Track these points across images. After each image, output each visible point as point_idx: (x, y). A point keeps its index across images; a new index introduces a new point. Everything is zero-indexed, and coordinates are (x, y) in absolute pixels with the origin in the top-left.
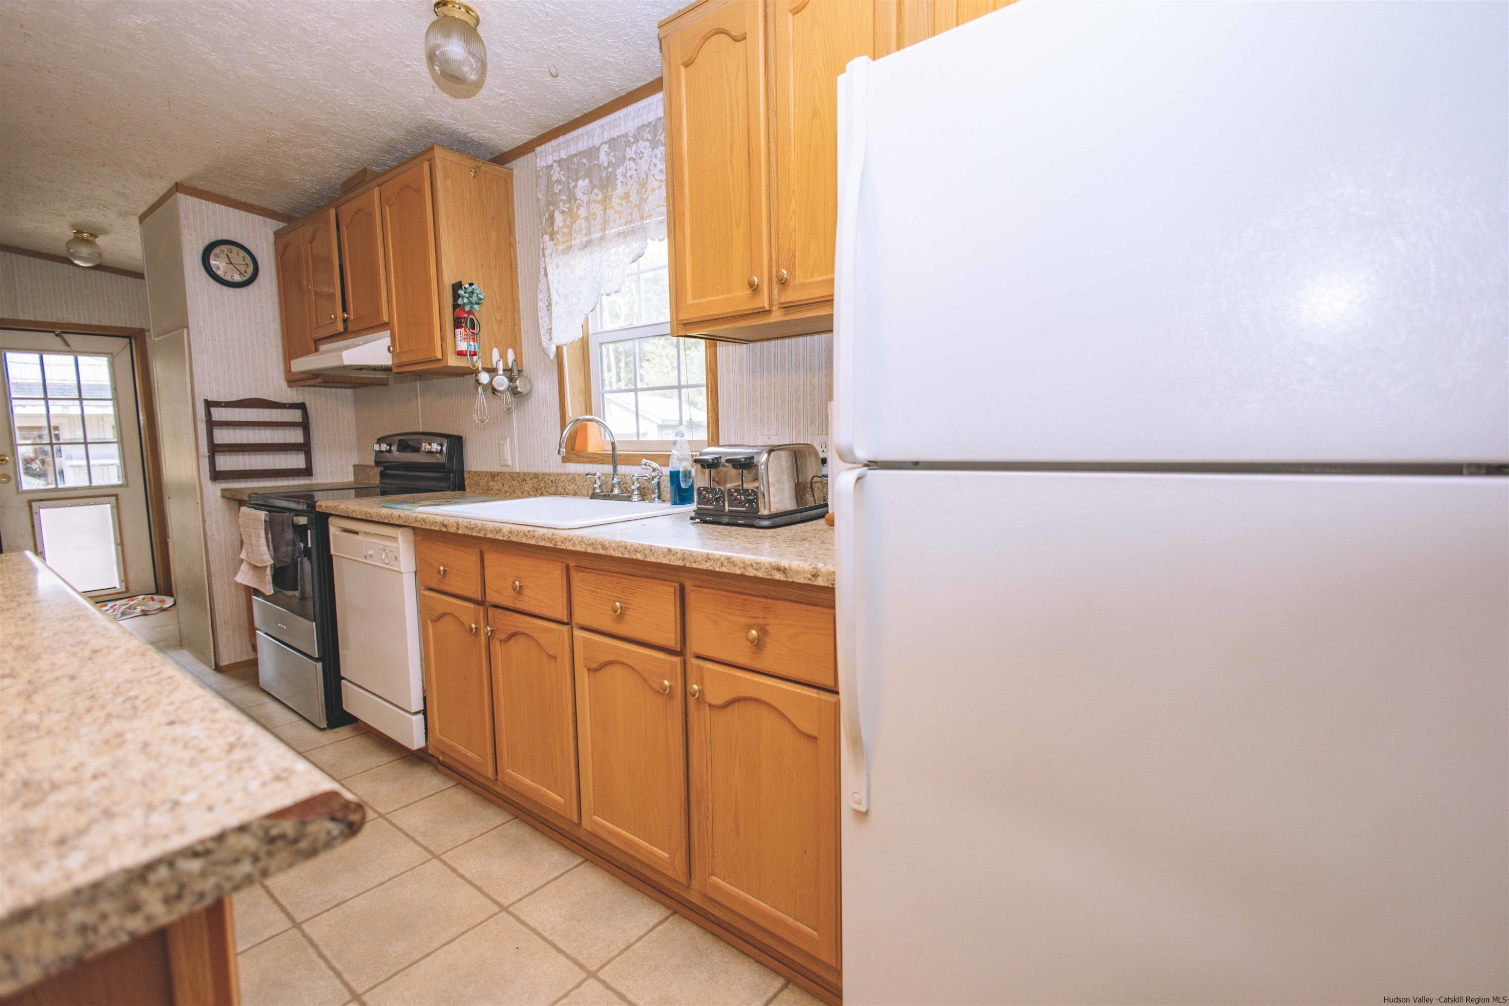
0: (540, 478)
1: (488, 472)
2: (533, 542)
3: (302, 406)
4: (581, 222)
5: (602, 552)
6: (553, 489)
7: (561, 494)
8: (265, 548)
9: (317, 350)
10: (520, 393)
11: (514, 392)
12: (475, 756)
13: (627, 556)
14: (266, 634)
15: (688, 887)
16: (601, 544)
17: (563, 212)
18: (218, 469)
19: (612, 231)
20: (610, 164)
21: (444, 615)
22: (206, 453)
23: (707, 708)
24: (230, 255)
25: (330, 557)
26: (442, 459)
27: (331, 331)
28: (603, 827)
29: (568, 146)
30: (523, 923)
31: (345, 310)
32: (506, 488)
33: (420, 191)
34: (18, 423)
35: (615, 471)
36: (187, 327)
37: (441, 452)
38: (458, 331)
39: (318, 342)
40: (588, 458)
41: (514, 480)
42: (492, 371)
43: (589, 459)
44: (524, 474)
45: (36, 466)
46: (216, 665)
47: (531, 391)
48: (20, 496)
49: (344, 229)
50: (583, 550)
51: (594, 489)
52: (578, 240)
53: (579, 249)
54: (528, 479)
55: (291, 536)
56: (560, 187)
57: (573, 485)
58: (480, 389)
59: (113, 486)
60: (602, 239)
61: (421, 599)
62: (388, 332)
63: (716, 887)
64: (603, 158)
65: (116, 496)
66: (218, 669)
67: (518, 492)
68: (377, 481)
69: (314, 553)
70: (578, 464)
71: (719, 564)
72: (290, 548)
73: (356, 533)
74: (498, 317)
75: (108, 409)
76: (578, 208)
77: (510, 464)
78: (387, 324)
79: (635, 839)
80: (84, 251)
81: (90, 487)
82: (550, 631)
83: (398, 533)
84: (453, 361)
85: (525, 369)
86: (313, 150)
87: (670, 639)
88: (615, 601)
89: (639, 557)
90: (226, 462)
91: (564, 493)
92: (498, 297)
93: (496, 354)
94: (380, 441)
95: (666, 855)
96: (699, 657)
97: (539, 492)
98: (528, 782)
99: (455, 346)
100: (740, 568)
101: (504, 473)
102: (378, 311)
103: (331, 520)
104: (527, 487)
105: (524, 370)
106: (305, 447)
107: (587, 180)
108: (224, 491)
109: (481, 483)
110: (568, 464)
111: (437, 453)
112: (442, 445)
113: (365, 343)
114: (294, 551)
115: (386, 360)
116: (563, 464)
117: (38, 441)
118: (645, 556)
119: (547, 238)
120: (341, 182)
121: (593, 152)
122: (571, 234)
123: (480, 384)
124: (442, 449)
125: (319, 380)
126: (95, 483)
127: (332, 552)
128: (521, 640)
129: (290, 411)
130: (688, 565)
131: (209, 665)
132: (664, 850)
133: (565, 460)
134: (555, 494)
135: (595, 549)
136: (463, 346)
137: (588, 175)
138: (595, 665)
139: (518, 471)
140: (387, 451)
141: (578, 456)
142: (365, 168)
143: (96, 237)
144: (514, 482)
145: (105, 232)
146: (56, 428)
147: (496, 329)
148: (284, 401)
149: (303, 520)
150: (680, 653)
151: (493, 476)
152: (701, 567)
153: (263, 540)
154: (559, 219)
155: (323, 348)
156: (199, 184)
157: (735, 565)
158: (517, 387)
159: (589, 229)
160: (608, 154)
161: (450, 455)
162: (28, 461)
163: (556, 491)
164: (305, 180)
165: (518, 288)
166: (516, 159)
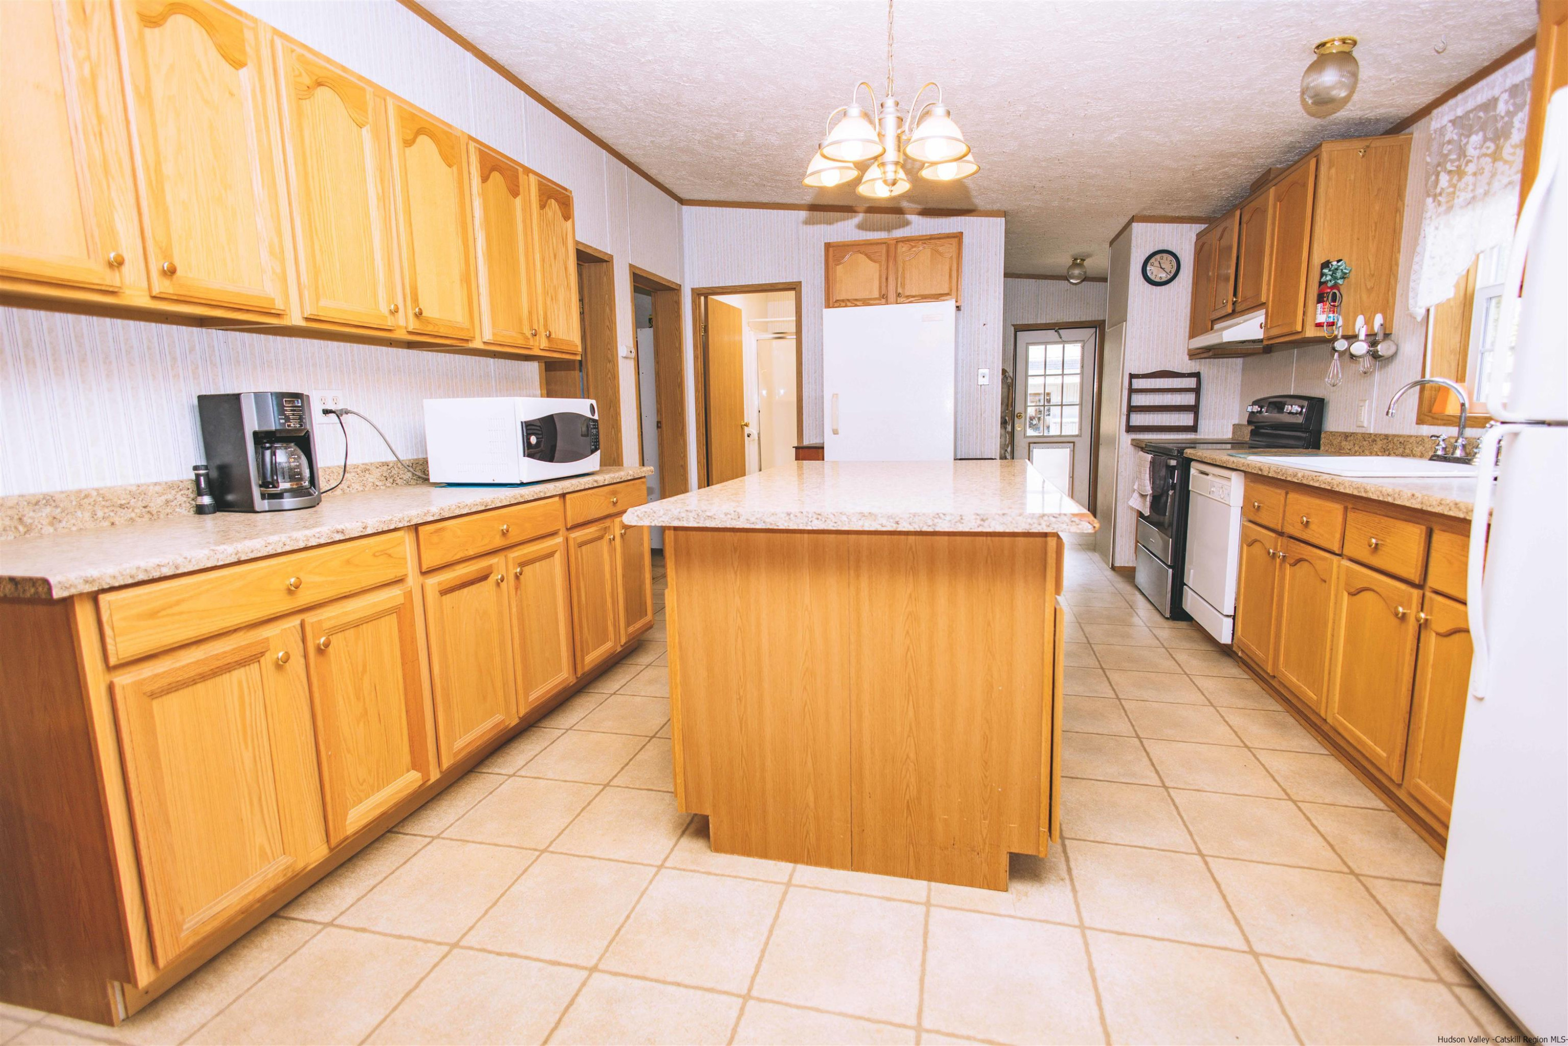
0: (1390, 439)
1: (1342, 433)
2: (1317, 485)
3: (1197, 375)
4: (1468, 179)
5: (1364, 495)
6: (1401, 450)
7: (1408, 456)
8: (1148, 482)
9: (1212, 329)
10: (1381, 356)
11: (1375, 356)
12: (1261, 655)
13: (1381, 499)
14: (1144, 546)
15: (1400, 786)
16: (1364, 488)
17: (1450, 172)
18: (1131, 424)
19: (1496, 185)
20: (1508, 113)
21: (1255, 541)
22: (1125, 413)
23: (1434, 634)
24: (1161, 261)
25: (1188, 492)
26: (1300, 420)
27: (1223, 313)
28: (1342, 724)
29: (1466, 102)
30: (1258, 759)
31: (1235, 295)
32: (1357, 448)
33: (1305, 185)
34: (1030, 391)
35: (1461, 434)
36: (1126, 321)
37: (1301, 413)
38: (1320, 305)
39: (1214, 322)
40: (1443, 420)
41: (1365, 440)
42: (1352, 338)
43: (1444, 422)
44: (1375, 435)
45: (1034, 422)
46: (1112, 565)
47: (1396, 353)
48: (1025, 440)
49: (1244, 226)
50: (1350, 492)
51: (1436, 450)
52: (1462, 197)
53: (1461, 207)
54: (1378, 440)
55: (1164, 474)
56: (1450, 147)
57: (1421, 447)
58: (1336, 355)
59: (1073, 436)
60: (1486, 193)
61: (1243, 527)
62: (1264, 311)
63: (1417, 787)
64: (1501, 108)
65: (1074, 443)
66: (1113, 568)
67: (1367, 452)
68: (1247, 438)
69: (1178, 487)
70: (1432, 427)
71: (1448, 508)
72: (1162, 482)
73: (1207, 474)
74: (1369, 285)
75: (1077, 380)
76: (1466, 165)
77: (1365, 425)
78: (1264, 303)
79: (1364, 738)
80: (1076, 272)
81: (1060, 436)
82: (1324, 559)
83: (1234, 475)
84: (1311, 332)
85: (1395, 331)
86: (1227, 169)
87: (1413, 574)
88: (1371, 537)
89: (1390, 500)
90: (1138, 419)
91: (1412, 455)
92: (1372, 266)
93: (1360, 320)
94: (1254, 403)
95: (1384, 755)
96: (1437, 592)
97: (1387, 453)
98: (1294, 680)
99: (1315, 318)
100: (1463, 512)
101: (1356, 434)
102: (1258, 294)
103: (1193, 464)
104: (1376, 448)
105: (1393, 332)
106: (1194, 409)
107: (1481, 134)
108: (1133, 440)
109: (1335, 442)
110: (1421, 426)
111: (1296, 414)
112: (1302, 407)
113: (1245, 321)
114: (1164, 484)
115: (1259, 334)
116: (1416, 426)
117: (1038, 404)
118: (1394, 500)
119: (1430, 200)
120: (1249, 184)
121: (1492, 103)
122: (1454, 193)
123: (1336, 351)
124: (1302, 411)
125: (1211, 353)
126: (1063, 434)
127: (1190, 488)
128: (1305, 564)
129: (1188, 379)
130: (1424, 508)
131: (1108, 565)
132: (1384, 751)
133: (1420, 421)
134: (1403, 455)
135: (1359, 492)
136: (1321, 318)
137: (1483, 129)
138: (1352, 590)
139: (1372, 432)
140: (1257, 412)
141: (1433, 418)
142: (1270, 169)
143: (1084, 260)
144: (1365, 443)
145: (1089, 256)
146: (1048, 394)
147: (1365, 297)
148: (1184, 371)
149: (1173, 463)
150: (1420, 587)
151: (1346, 436)
152: (1433, 510)
153: (1147, 476)
154: (1444, 179)
155: (1216, 327)
156: (1147, 213)
157: (1460, 510)
158: (1378, 351)
159: (1474, 185)
160: (1506, 102)
161: (1308, 418)
162: (1031, 419)
163: (1404, 452)
164: (1220, 190)
165: (1399, 252)
166: (1417, 121)
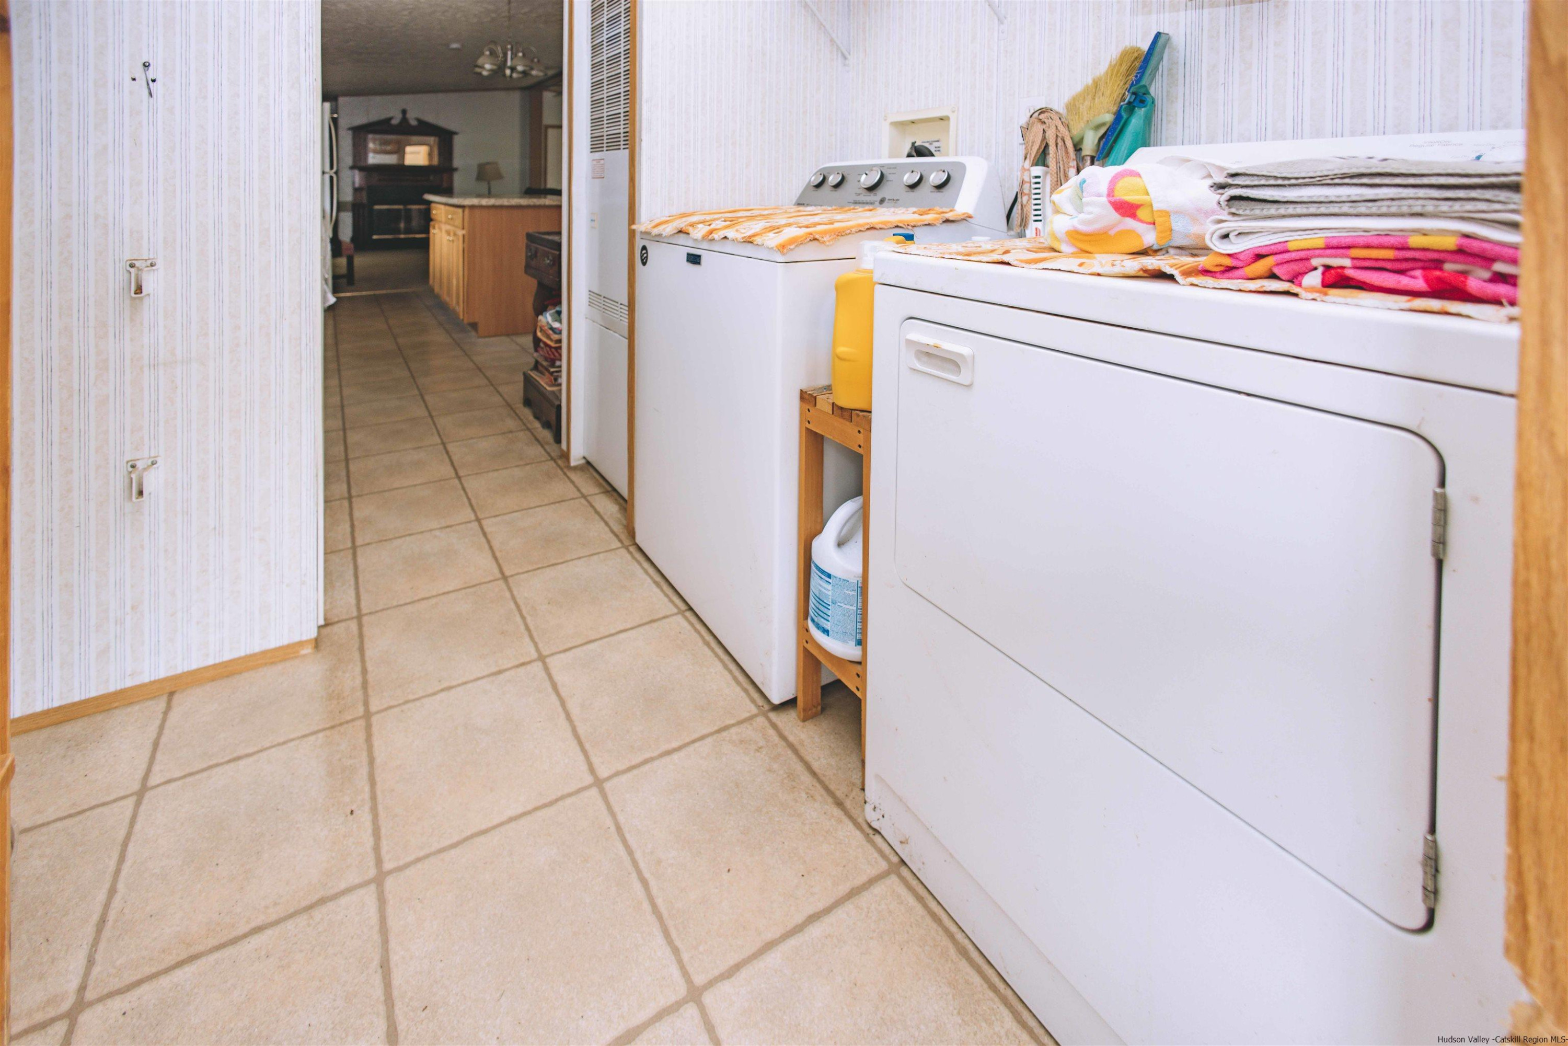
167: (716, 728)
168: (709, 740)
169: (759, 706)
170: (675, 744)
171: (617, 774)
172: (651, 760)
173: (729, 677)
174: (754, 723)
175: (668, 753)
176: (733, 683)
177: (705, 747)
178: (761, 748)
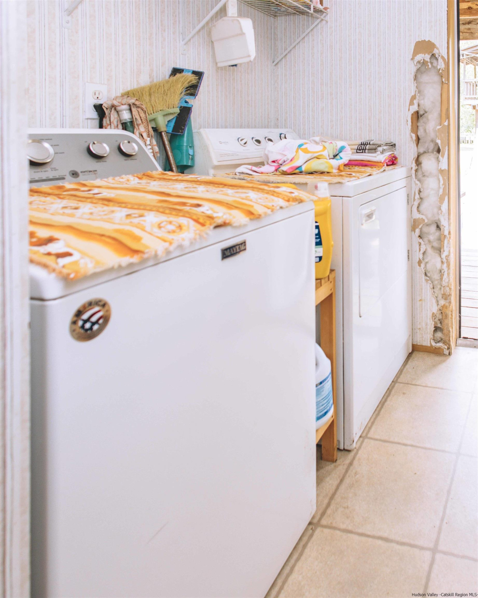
167: (349, 535)
168: (360, 531)
169: (313, 531)
170: (380, 542)
171: (422, 548)
172: (398, 543)
173: (299, 564)
174: (329, 523)
175: (386, 540)
176: (303, 558)
177: (367, 529)
178: (345, 508)
